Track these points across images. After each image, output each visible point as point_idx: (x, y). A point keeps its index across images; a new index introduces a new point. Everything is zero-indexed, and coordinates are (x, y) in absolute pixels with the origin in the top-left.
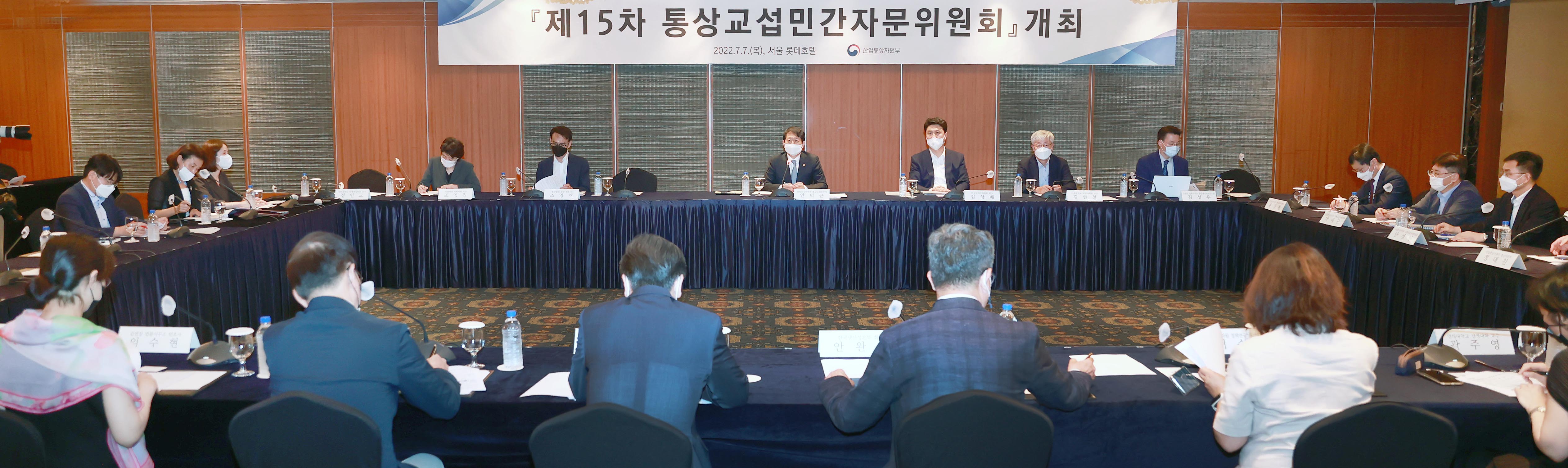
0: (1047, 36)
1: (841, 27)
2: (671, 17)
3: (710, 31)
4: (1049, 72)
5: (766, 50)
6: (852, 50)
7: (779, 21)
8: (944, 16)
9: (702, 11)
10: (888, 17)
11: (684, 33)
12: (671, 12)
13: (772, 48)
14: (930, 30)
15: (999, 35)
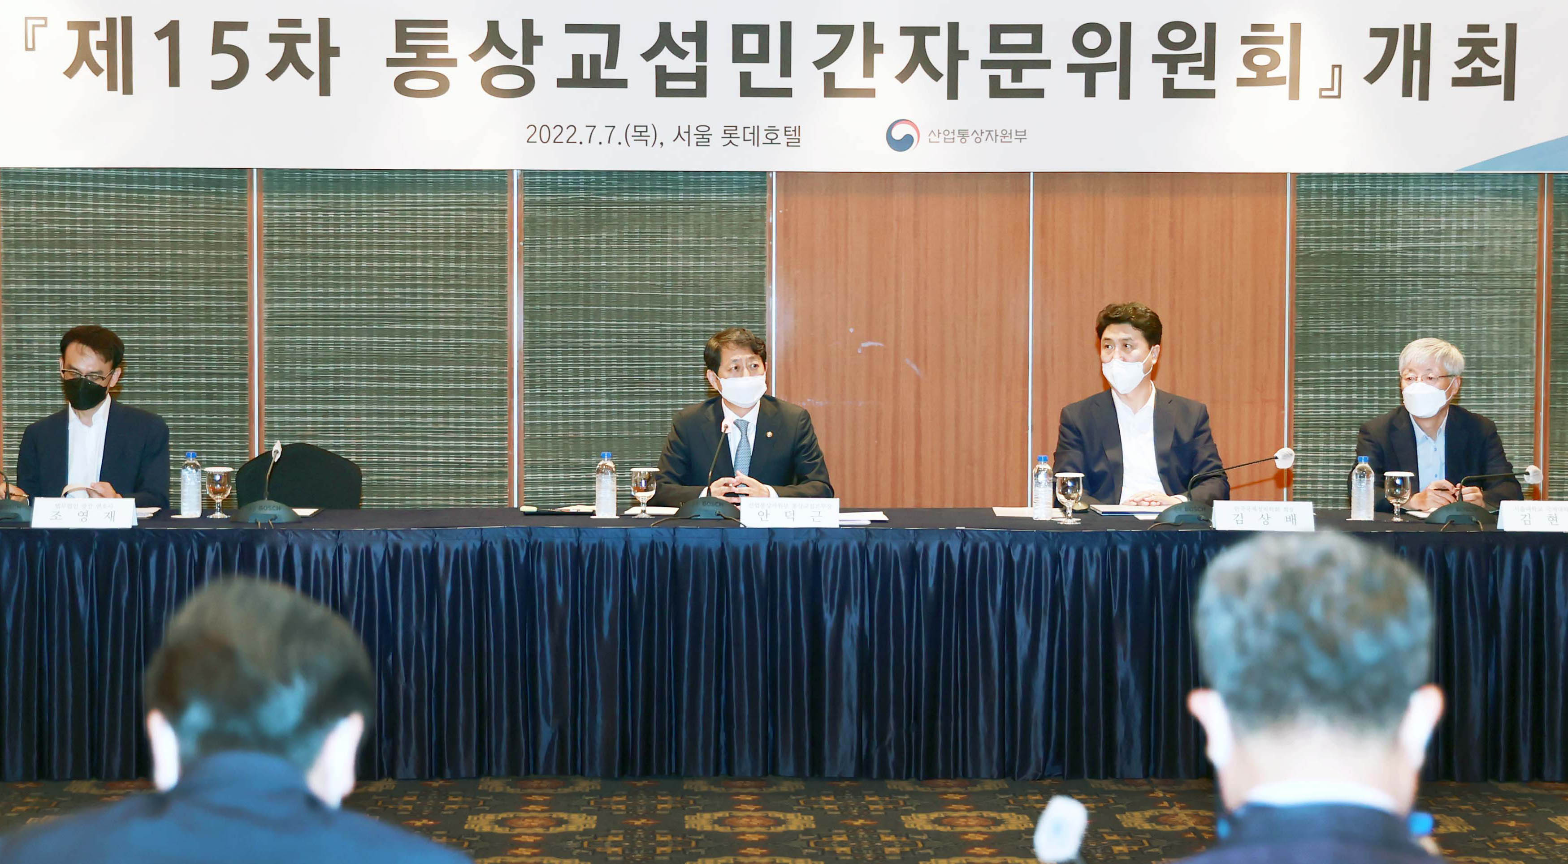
0: (1424, 95)
1: (868, 72)
2: (409, 42)
3: (517, 82)
4: (1428, 192)
5: (667, 134)
6: (898, 133)
7: (701, 54)
8: (1145, 45)
9: (493, 26)
10: (996, 46)
11: (444, 86)
12: (409, 30)
13: (684, 129)
14: (1108, 82)
15: (1294, 94)
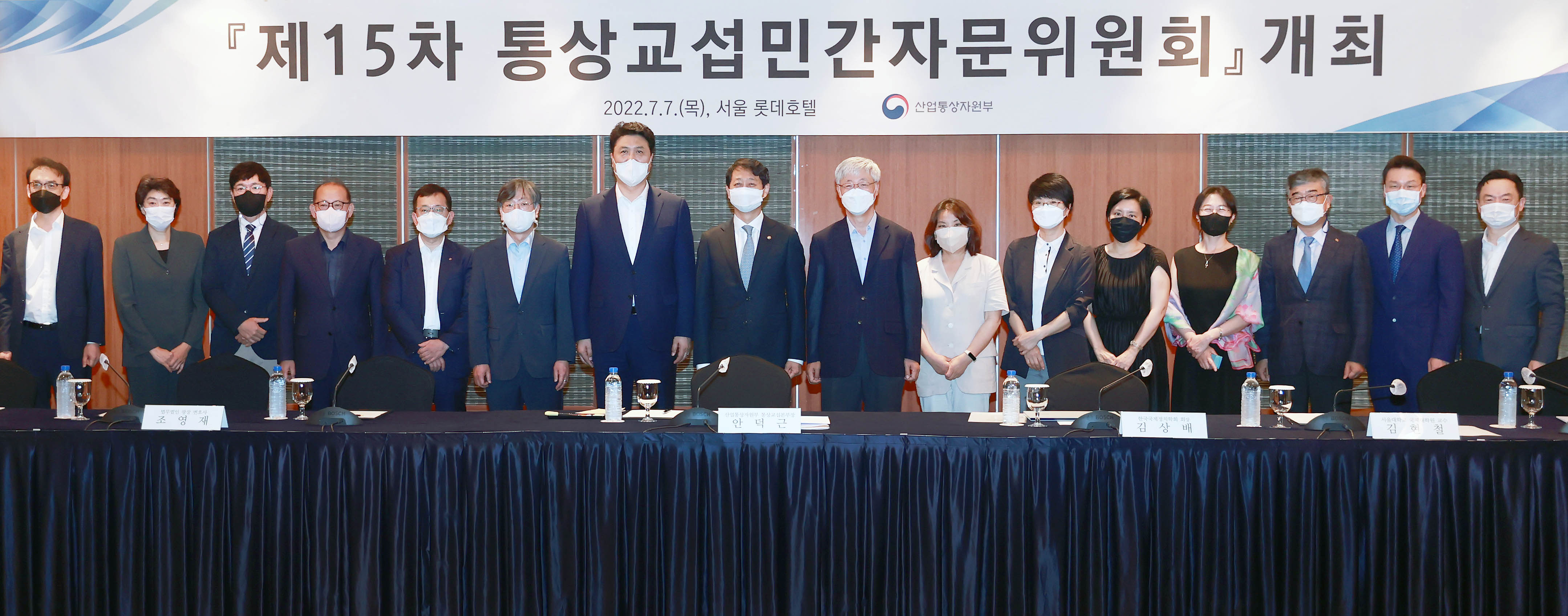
0: (1309, 72)
1: (868, 57)
2: (515, 39)
3: (597, 68)
4: (1313, 149)
5: (712, 107)
6: (891, 106)
7: (739, 46)
8: (1086, 34)
9: (578, 25)
10: (968, 36)
11: (541, 71)
12: (515, 29)
13: (726, 103)
14: (1056, 64)
15: (1204, 72)
